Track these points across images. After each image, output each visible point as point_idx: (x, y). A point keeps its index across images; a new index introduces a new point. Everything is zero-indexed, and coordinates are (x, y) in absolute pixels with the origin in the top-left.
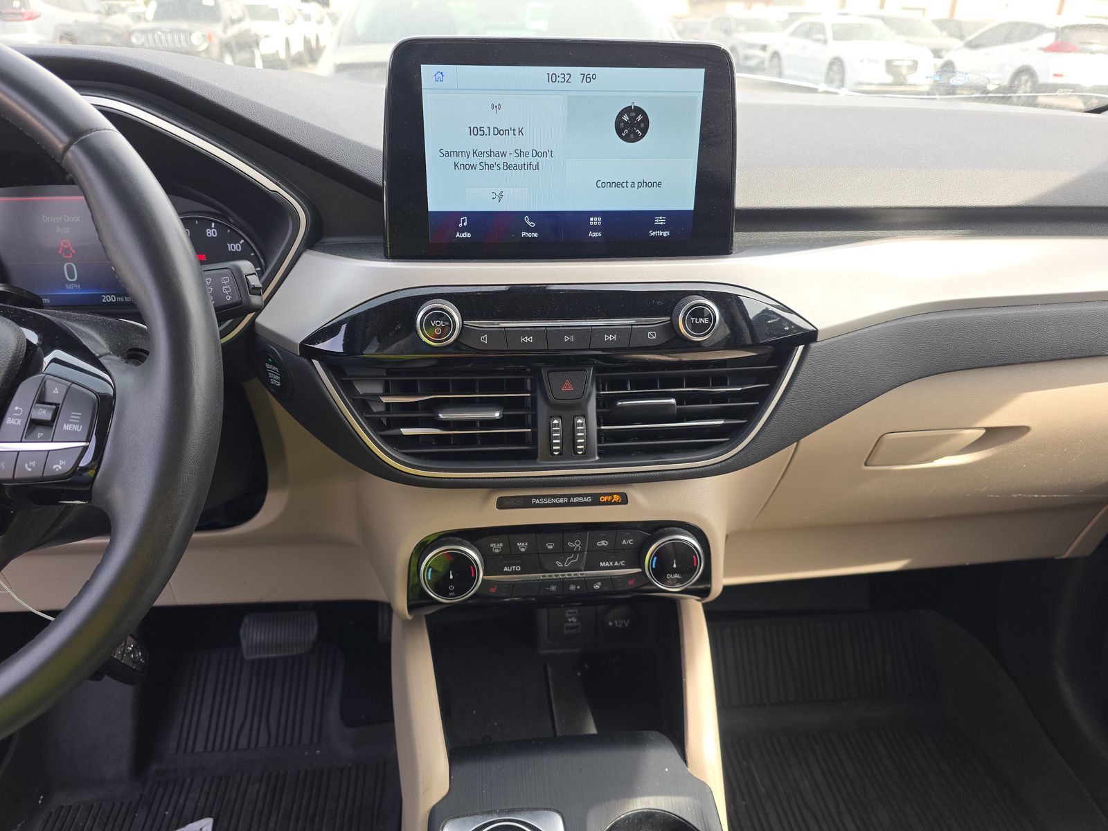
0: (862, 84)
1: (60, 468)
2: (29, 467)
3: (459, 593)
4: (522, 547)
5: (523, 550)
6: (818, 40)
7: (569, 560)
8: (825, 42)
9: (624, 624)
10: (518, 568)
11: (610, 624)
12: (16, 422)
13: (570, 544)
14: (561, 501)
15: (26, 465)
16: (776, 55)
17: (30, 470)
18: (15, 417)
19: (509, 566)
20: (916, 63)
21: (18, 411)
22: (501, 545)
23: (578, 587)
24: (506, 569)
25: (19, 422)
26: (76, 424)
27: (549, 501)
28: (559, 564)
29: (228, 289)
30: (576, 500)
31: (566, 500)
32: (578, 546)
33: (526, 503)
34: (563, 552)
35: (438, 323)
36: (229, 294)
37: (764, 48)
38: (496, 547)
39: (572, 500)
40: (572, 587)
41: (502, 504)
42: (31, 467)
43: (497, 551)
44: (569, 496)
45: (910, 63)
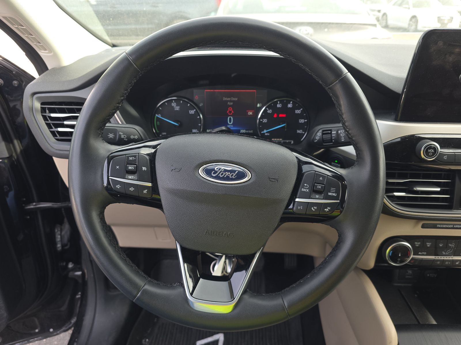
0: (425, 27)
1: (328, 210)
2: (313, 209)
3: (401, 262)
4: (429, 244)
5: (428, 246)
6: (406, 8)
7: (448, 252)
8: (409, 8)
9: (434, 276)
10: (425, 253)
11: (428, 275)
12: (306, 190)
13: (450, 245)
14: (450, 226)
15: (312, 208)
16: (385, 14)
17: (314, 210)
18: (305, 188)
19: (421, 252)
20: (452, 18)
21: (307, 186)
22: (419, 243)
23: (449, 263)
24: (420, 253)
25: (308, 190)
26: (334, 193)
27: (445, 226)
28: (444, 253)
29: (343, 135)
30: (457, 226)
31: (452, 226)
32: (453, 246)
33: (435, 227)
34: (446, 247)
35: (431, 151)
36: (343, 137)
37: (379, 11)
38: (417, 244)
39: (455, 226)
40: (447, 263)
41: (423, 227)
42: (315, 209)
43: (417, 246)
44: (454, 225)
45: (450, 18)
